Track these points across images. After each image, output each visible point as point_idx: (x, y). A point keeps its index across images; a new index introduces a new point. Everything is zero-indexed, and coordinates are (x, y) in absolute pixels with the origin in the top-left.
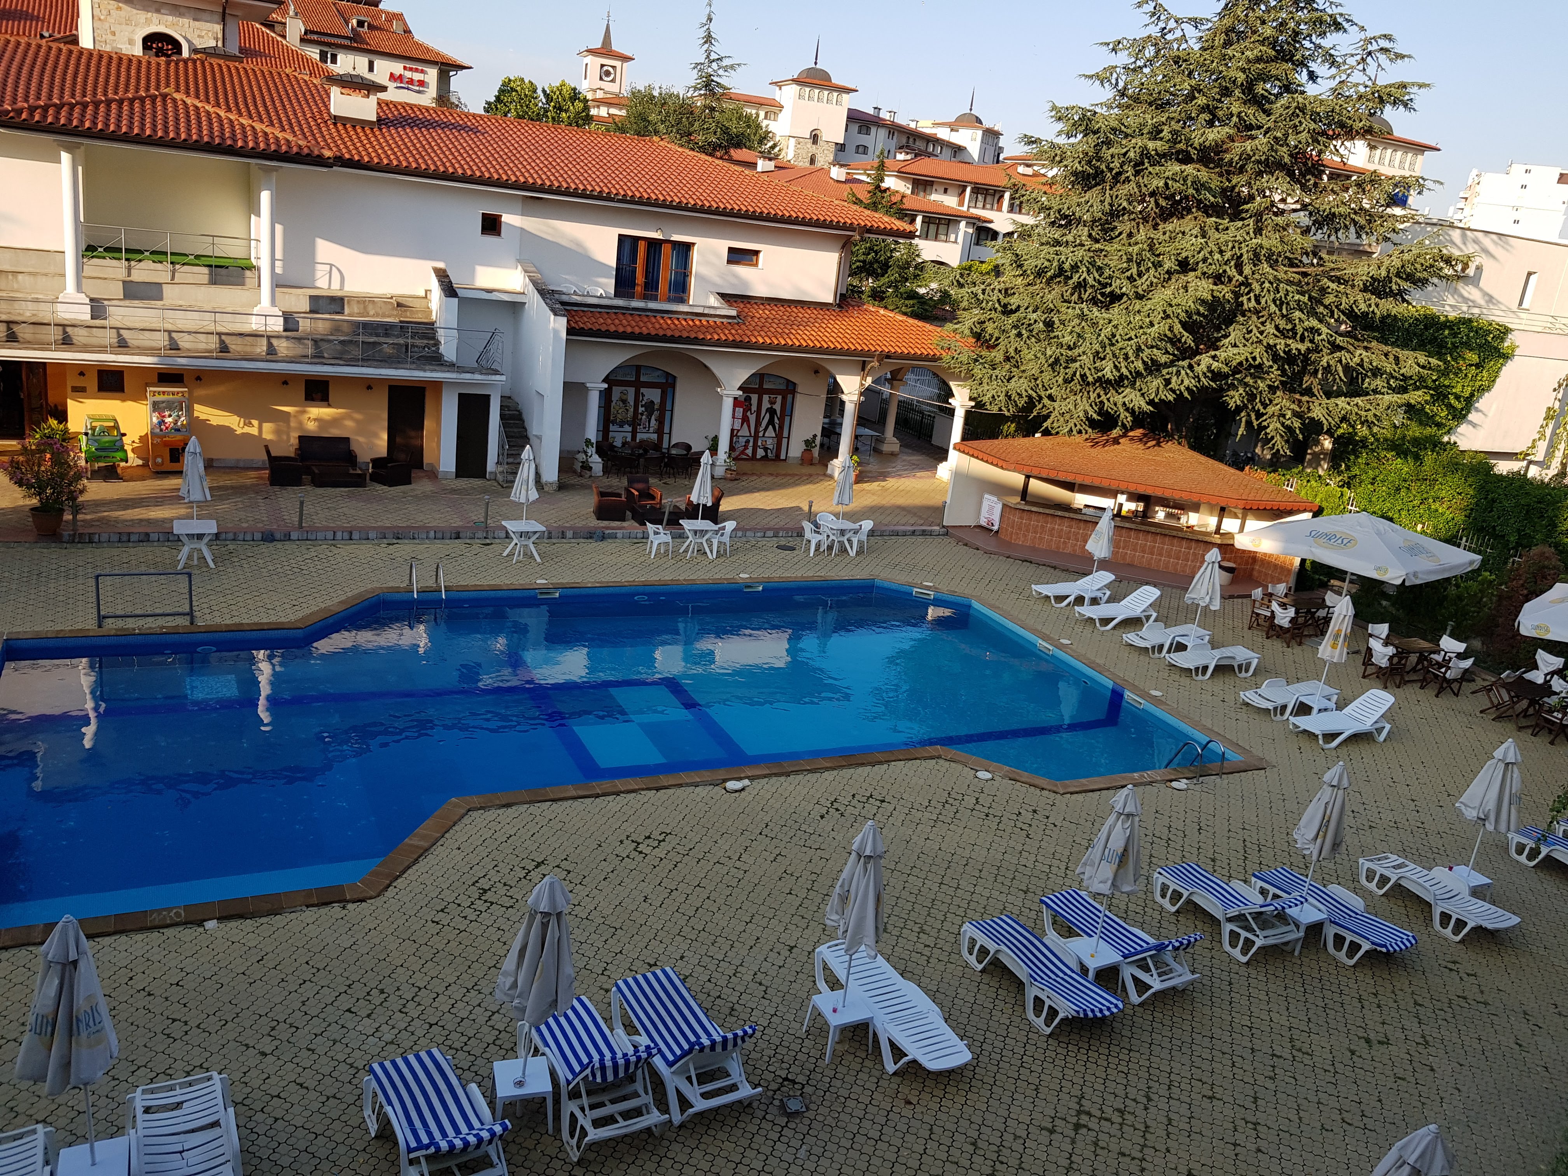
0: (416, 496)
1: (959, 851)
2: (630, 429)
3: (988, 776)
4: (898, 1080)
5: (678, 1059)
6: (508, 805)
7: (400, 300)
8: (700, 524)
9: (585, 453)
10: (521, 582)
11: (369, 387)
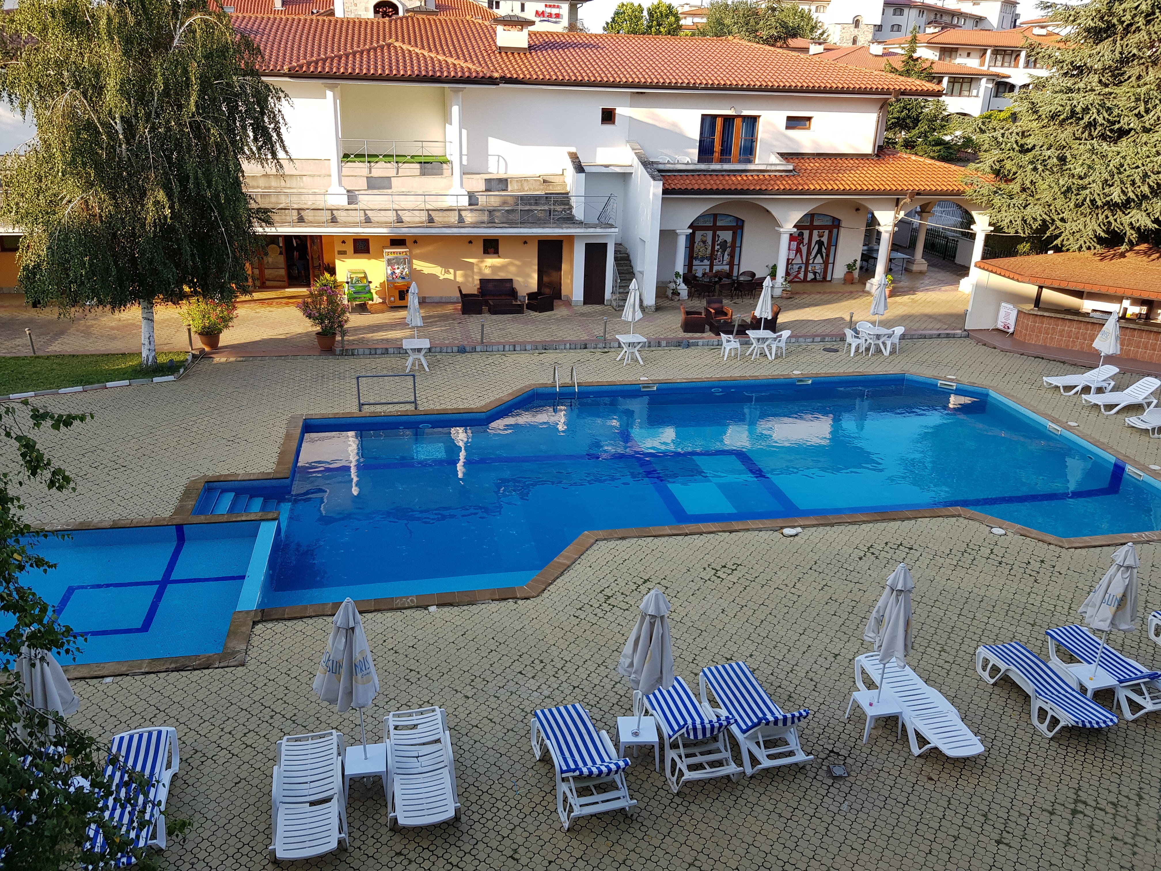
0: (557, 319)
1: (976, 590)
2: (708, 263)
3: (1002, 532)
4: (923, 761)
5: (749, 729)
6: (623, 538)
7: (545, 178)
8: (762, 333)
9: (675, 282)
10: (630, 379)
11: (525, 243)
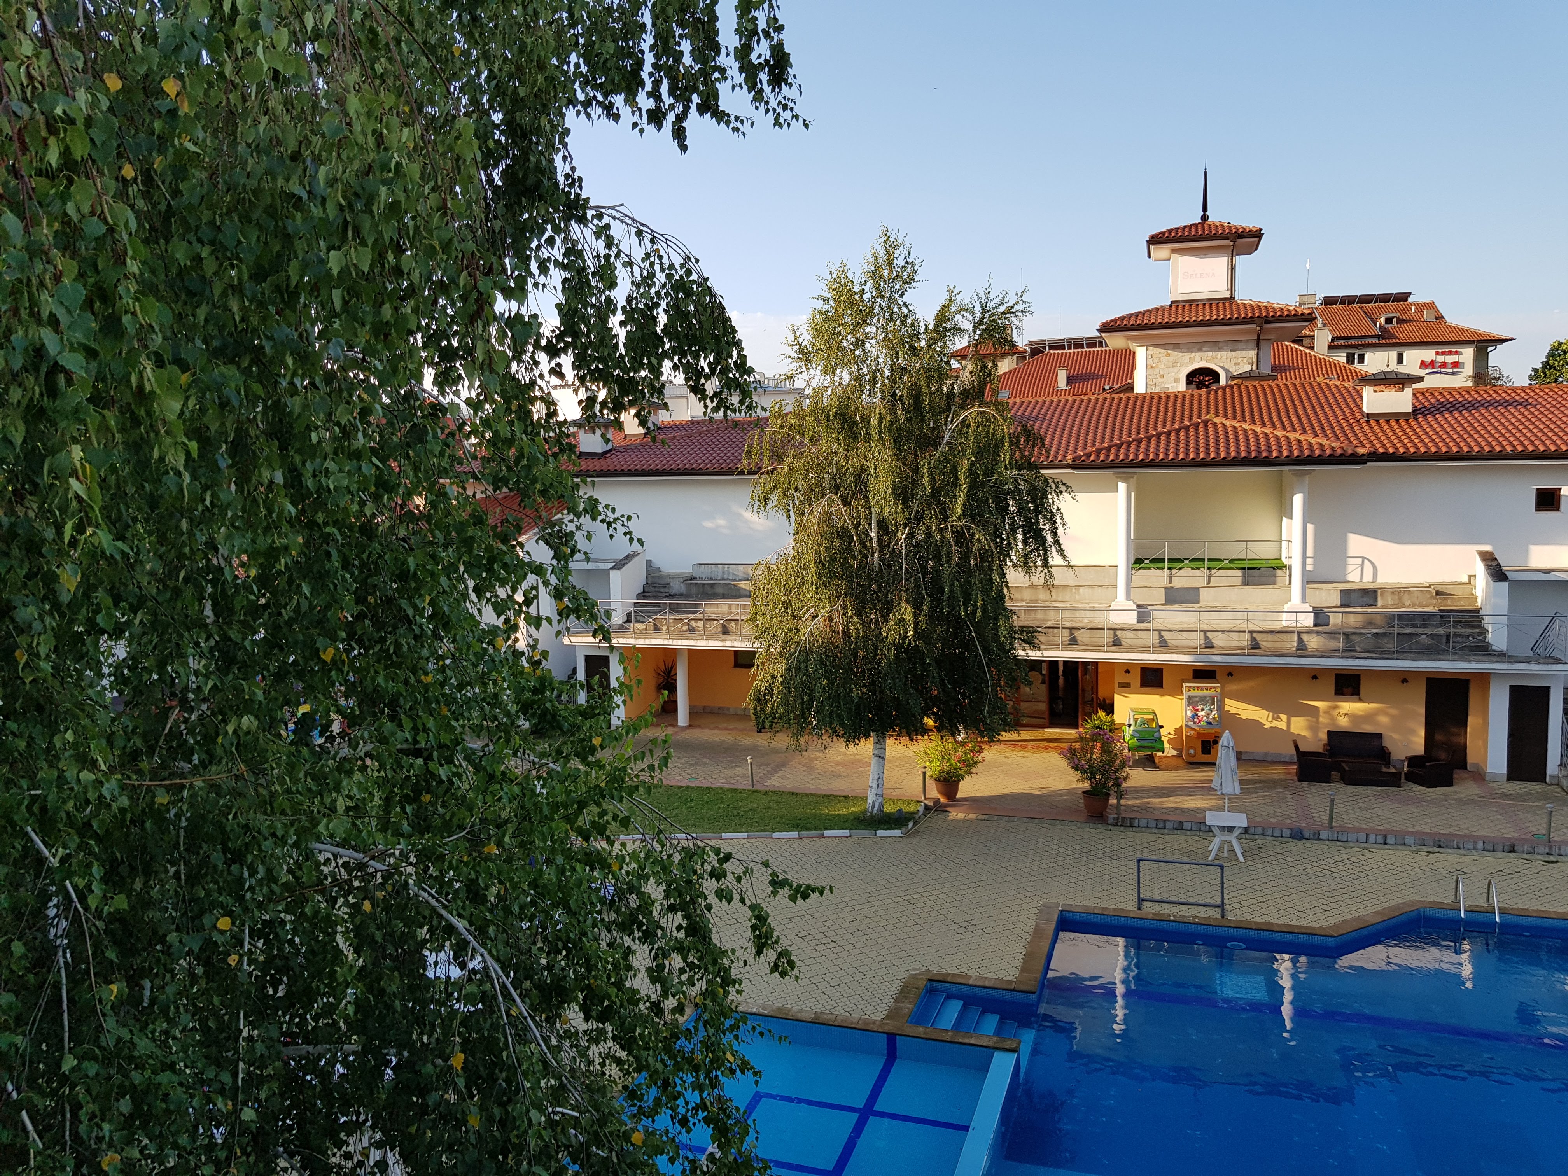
0: (1459, 800)
7: (1439, 588)
11: (1405, 681)
